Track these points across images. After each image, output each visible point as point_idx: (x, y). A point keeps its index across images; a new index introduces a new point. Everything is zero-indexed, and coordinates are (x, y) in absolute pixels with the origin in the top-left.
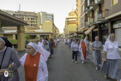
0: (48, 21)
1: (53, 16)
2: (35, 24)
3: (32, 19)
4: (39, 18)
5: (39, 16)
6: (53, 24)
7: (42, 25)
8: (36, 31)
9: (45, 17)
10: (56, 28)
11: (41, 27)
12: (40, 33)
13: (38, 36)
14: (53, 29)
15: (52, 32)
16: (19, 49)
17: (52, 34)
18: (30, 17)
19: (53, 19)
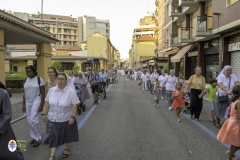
0: (97, 35)
1: (107, 25)
2: (73, 39)
3: (65, 30)
4: (79, 28)
5: (80, 26)
6: (109, 41)
7: (86, 42)
8: (74, 54)
9: (92, 26)
10: (114, 49)
11: (83, 45)
12: (81, 59)
13: (79, 64)
14: (108, 50)
15: (105, 56)
17: (105, 60)
18: (62, 27)
19: (107, 31)
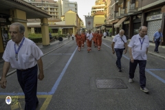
0: (70, 12)
1: (76, 5)
2: (55, 14)
3: (51, 9)
4: (59, 8)
5: (59, 6)
6: (77, 15)
7: (64, 16)
8: (57, 23)
9: (67, 6)
10: (80, 20)
11: (62, 18)
12: (62, 26)
13: (61, 29)
14: (77, 20)
15: (76, 25)
16: (44, 43)
17: (76, 27)
18: (49, 7)
19: (76, 9)
